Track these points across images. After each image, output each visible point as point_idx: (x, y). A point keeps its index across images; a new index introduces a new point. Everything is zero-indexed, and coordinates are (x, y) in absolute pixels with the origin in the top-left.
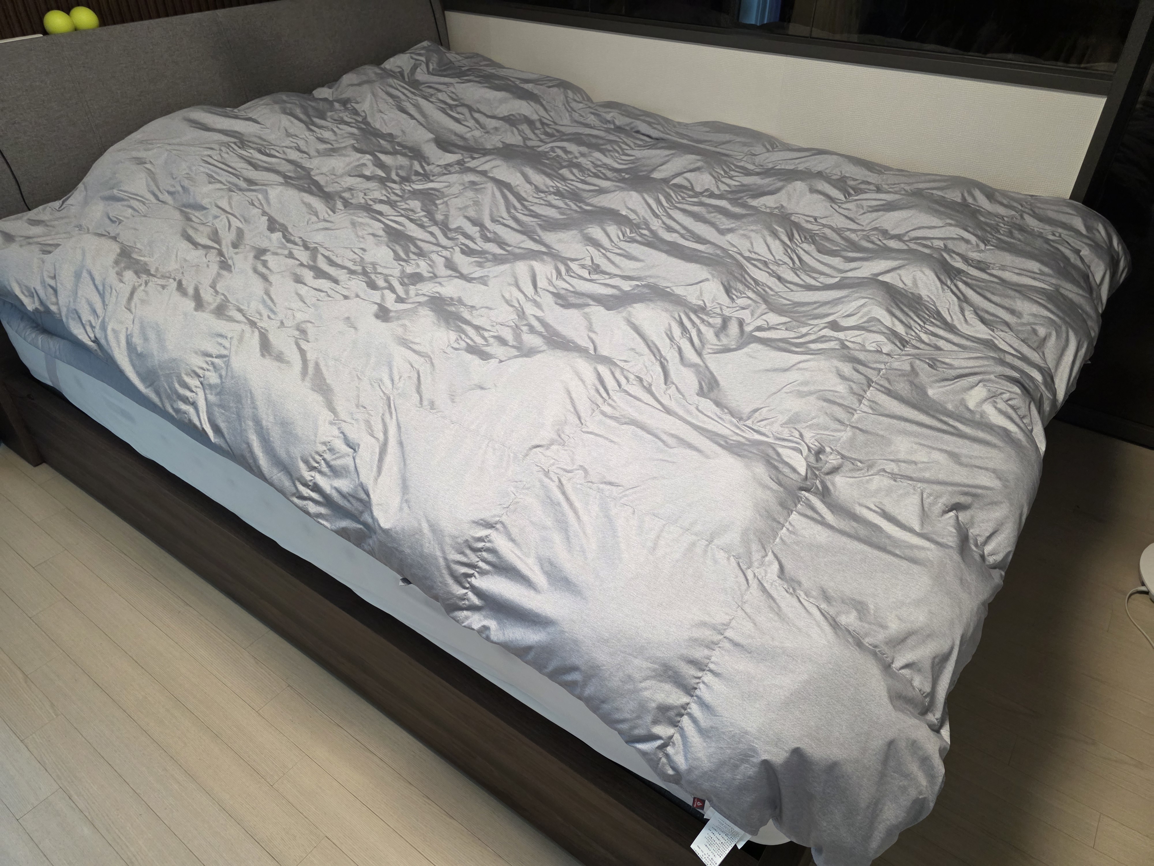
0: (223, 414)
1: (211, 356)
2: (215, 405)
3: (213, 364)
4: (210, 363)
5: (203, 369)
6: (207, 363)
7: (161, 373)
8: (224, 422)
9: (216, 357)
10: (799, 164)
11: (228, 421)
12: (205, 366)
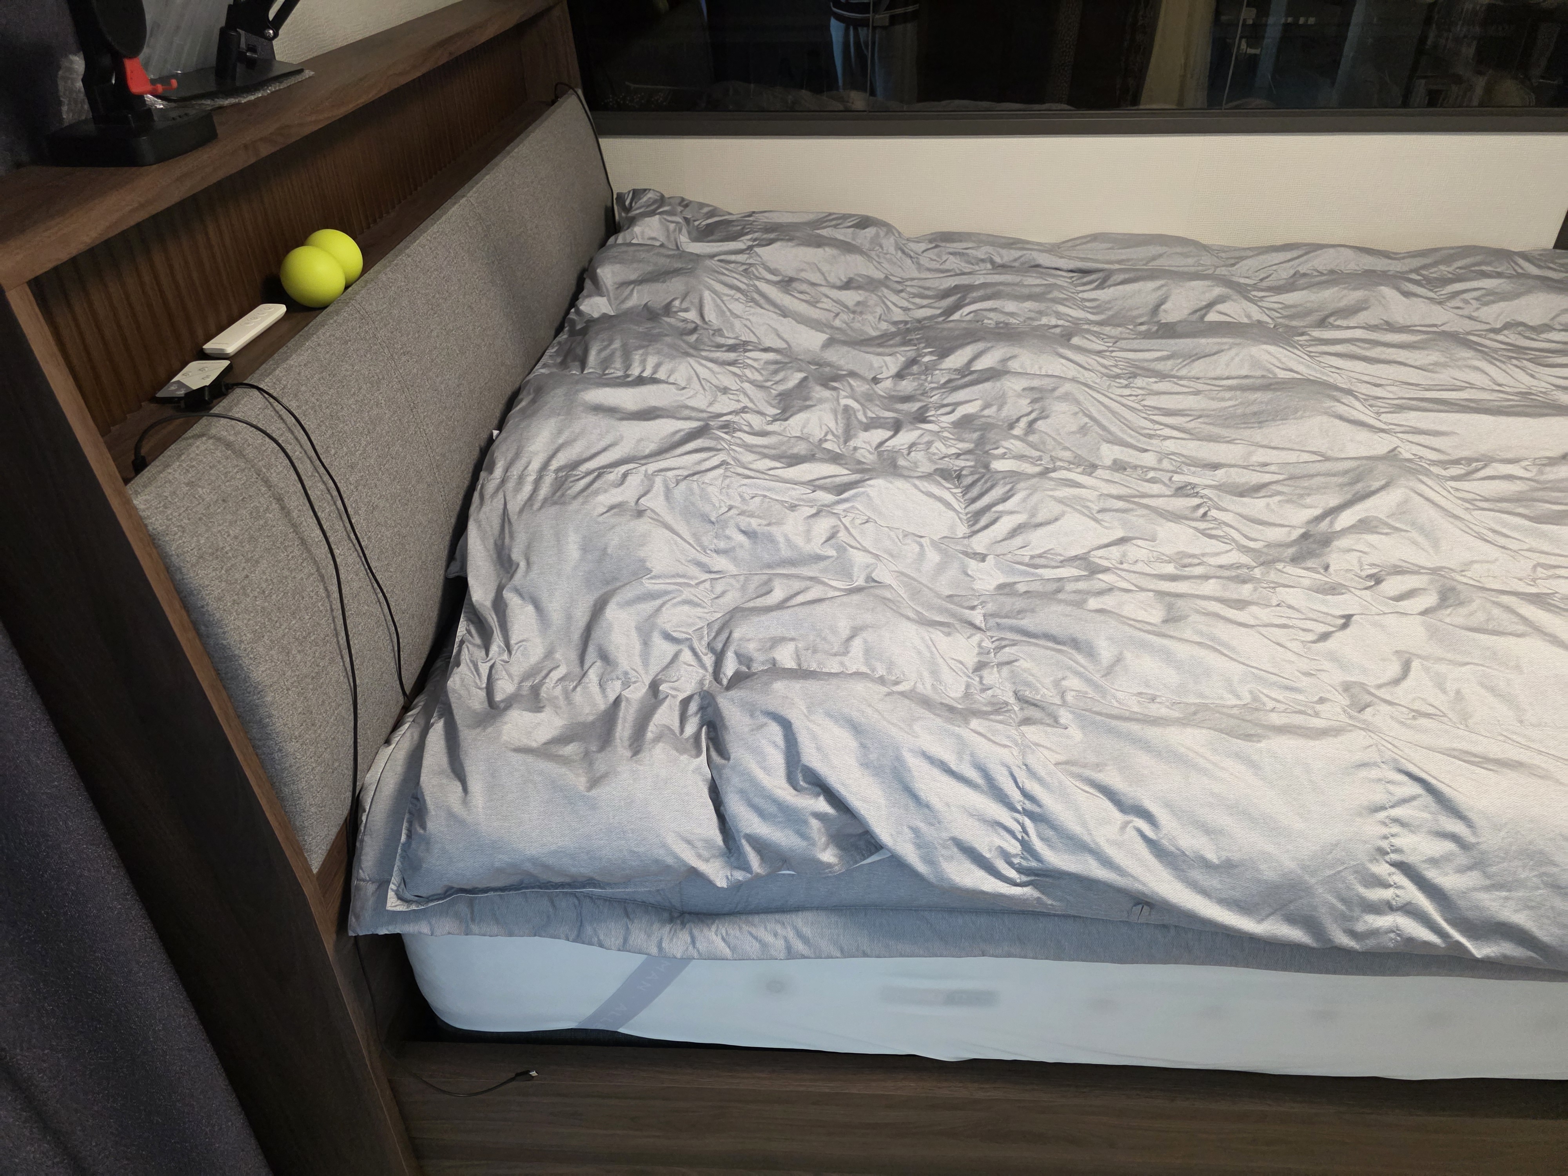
0: (1507, 899)
1: (1383, 808)
2: (1475, 889)
3: (1396, 821)
4: (1387, 821)
5: (1385, 837)
6: (1385, 824)
7: (1313, 881)
8: (1516, 911)
9: (1392, 807)
10: (1299, 265)
11: (1527, 905)
12: (1385, 831)
